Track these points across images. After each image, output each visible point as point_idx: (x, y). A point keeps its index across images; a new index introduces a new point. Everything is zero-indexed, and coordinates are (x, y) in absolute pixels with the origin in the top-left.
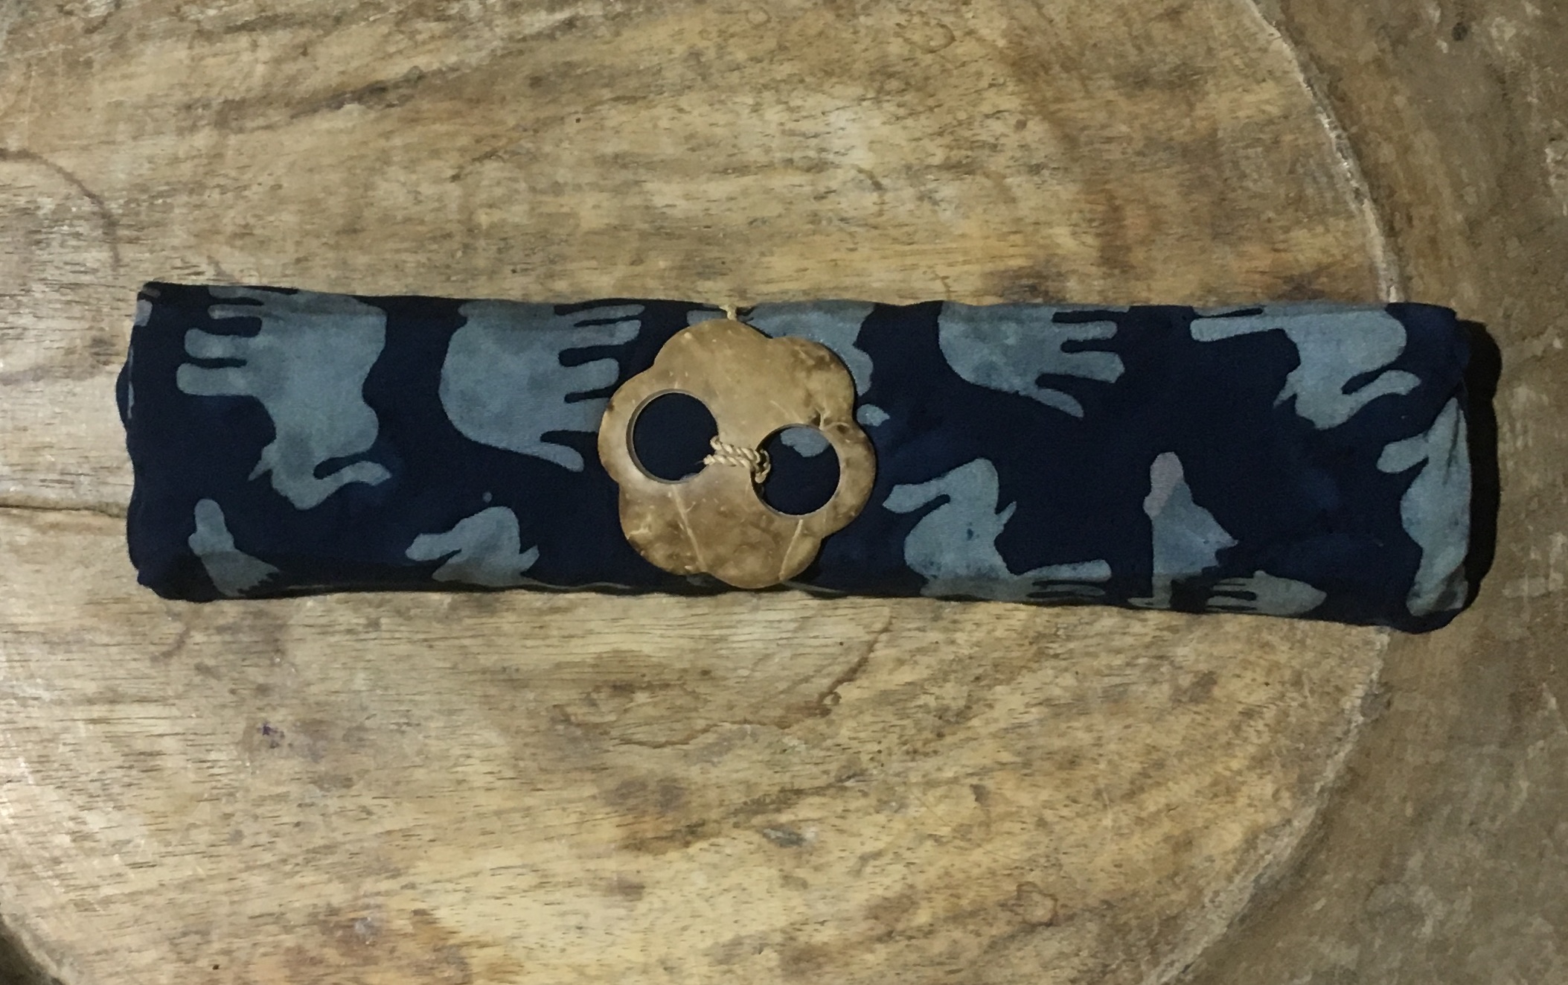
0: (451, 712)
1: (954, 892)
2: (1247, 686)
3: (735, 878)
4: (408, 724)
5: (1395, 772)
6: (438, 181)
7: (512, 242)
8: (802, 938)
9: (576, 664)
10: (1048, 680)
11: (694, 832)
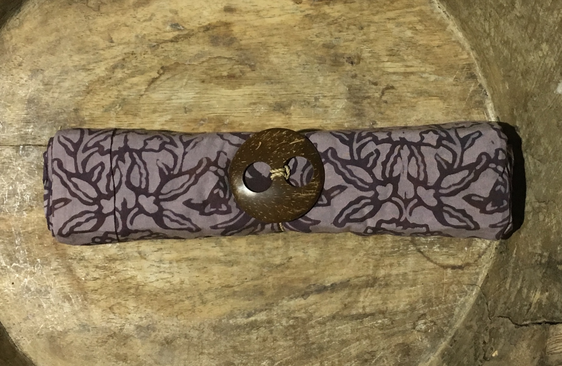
0: (290, 69)
1: (120, 8)
6: (297, 257)
9: (247, 85)
10: (86, 77)
11: (207, 28)
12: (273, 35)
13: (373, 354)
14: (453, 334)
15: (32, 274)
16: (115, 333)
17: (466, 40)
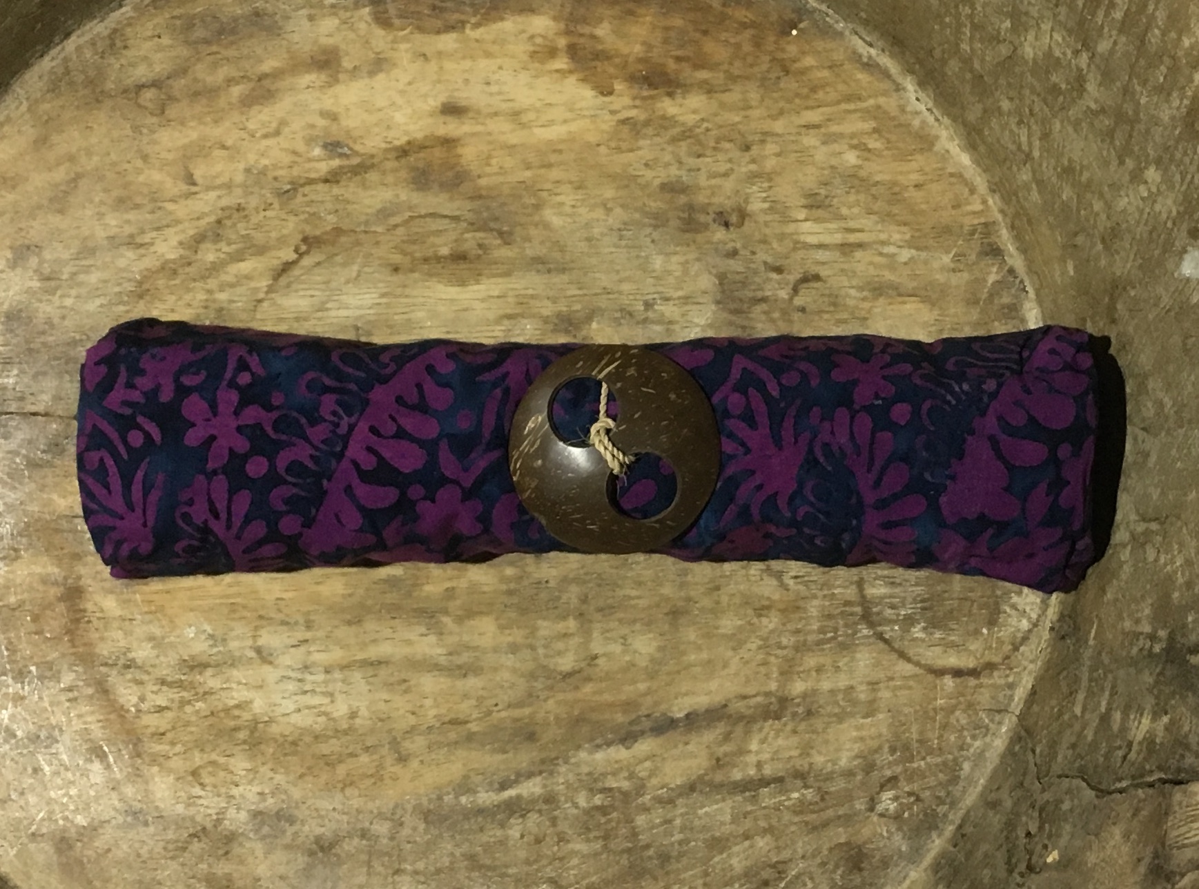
0: (588, 240)
1: (211, 109)
3: (373, 119)
4: (620, 230)
6: (608, 655)
7: (549, 606)
8: (323, 77)
9: (495, 275)
10: (136, 262)
11: (403, 152)
12: (549, 166)
13: (780, 868)
14: (958, 822)
15: (18, 699)
16: (204, 829)
17: (979, 170)
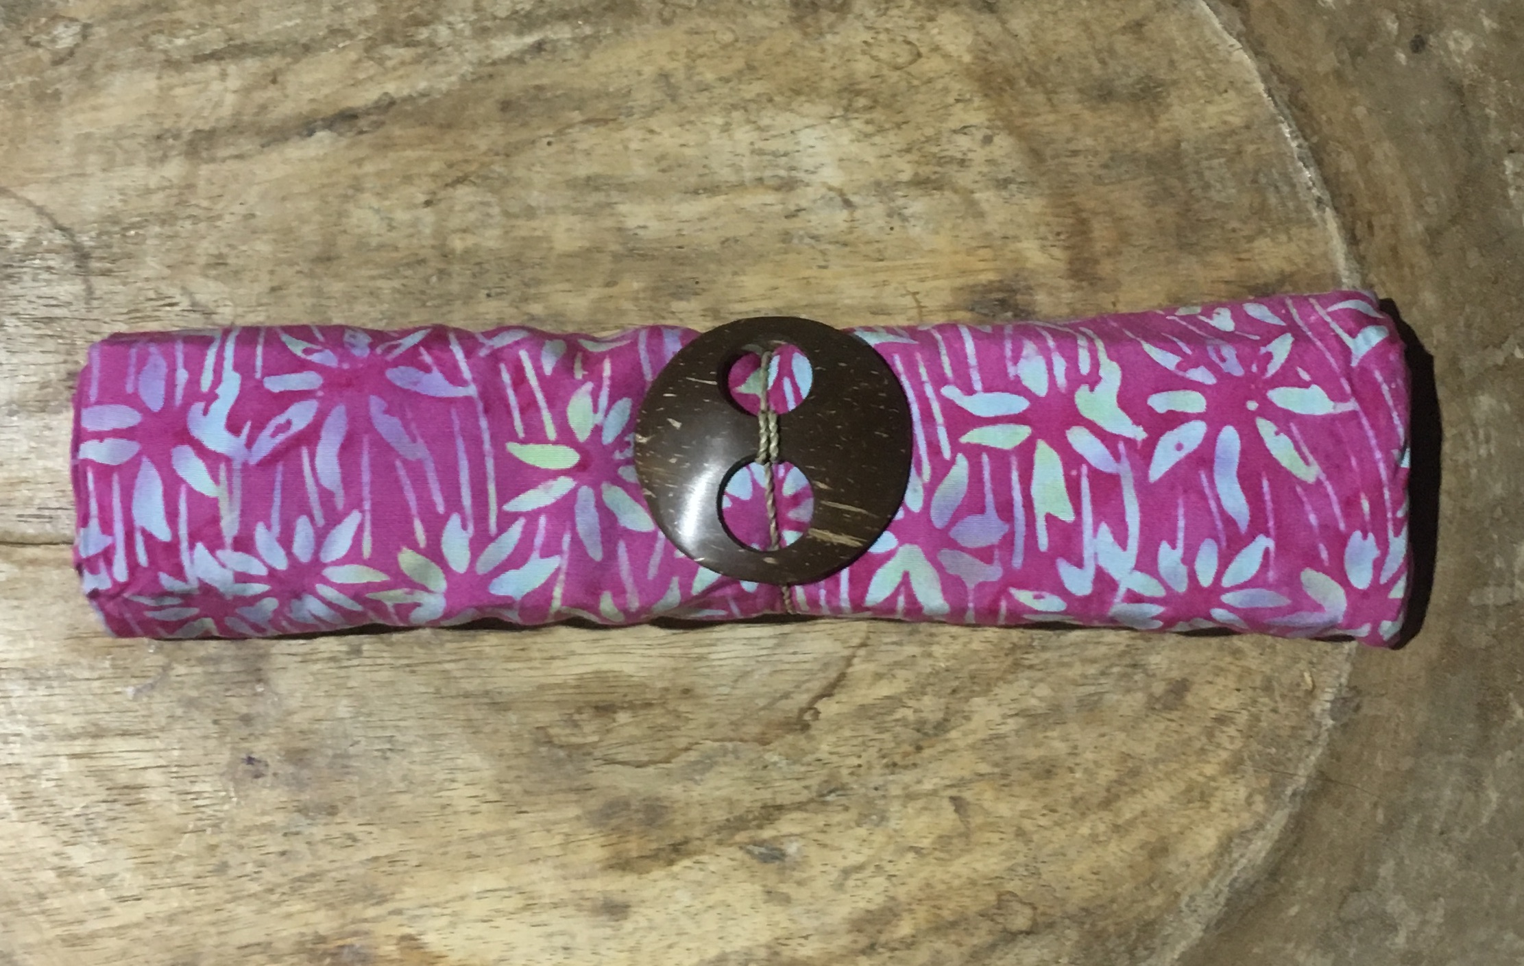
0: (435, 737)
1: (937, 903)
2: (1219, 692)
3: (718, 895)
4: (392, 750)
5: (1365, 778)
6: (411, 206)
7: (486, 266)
8: (786, 953)
9: (558, 685)
10: (1023, 691)
11: (678, 850)
12: (484, 836)
